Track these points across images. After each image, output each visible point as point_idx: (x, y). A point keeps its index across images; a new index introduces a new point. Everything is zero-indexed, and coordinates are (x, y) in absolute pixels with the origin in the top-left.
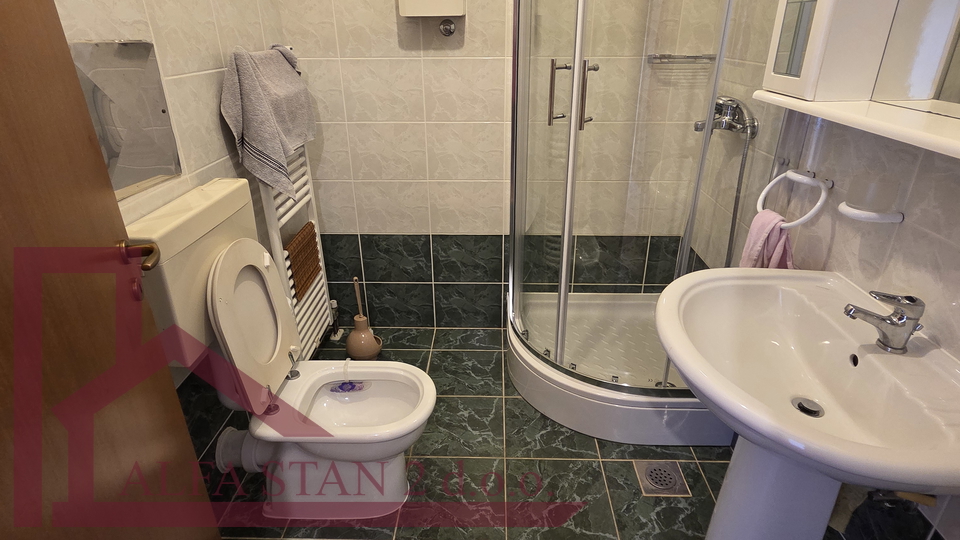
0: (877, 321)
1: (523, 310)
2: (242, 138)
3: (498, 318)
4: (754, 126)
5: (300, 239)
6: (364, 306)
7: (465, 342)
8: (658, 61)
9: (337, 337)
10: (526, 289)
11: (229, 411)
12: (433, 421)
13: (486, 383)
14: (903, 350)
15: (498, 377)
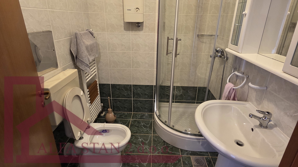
0: (258, 119)
1: (159, 108)
2: (77, 57)
3: (152, 110)
4: (227, 57)
5: (92, 85)
6: (111, 105)
7: (142, 117)
8: (200, 36)
9: (103, 115)
10: (160, 101)
11: (68, 138)
12: (130, 142)
13: (147, 130)
14: (266, 127)
15: (151, 128)
